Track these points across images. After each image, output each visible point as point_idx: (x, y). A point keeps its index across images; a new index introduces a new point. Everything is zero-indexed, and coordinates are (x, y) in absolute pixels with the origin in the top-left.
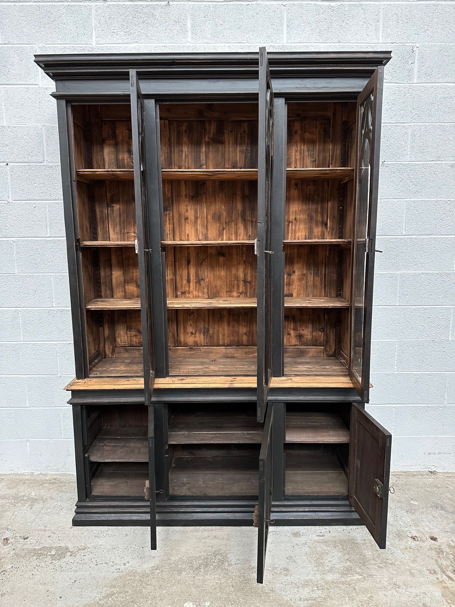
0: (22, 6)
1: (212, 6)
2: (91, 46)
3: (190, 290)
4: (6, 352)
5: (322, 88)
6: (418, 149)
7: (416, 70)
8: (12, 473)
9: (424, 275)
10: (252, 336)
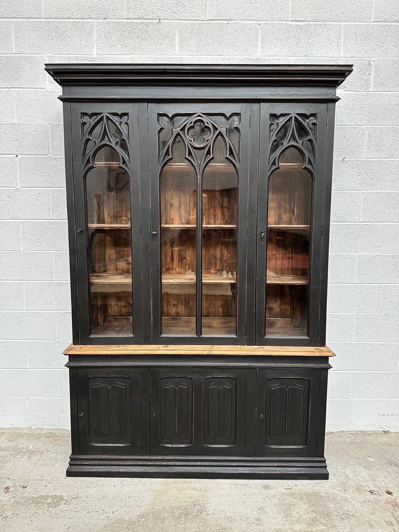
0: (34, 21)
1: (197, 24)
2: (92, 56)
3: (173, 267)
4: (11, 319)
5: (292, 95)
6: (374, 147)
7: (372, 81)
8: (13, 427)
9: (379, 256)
10: (227, 308)
